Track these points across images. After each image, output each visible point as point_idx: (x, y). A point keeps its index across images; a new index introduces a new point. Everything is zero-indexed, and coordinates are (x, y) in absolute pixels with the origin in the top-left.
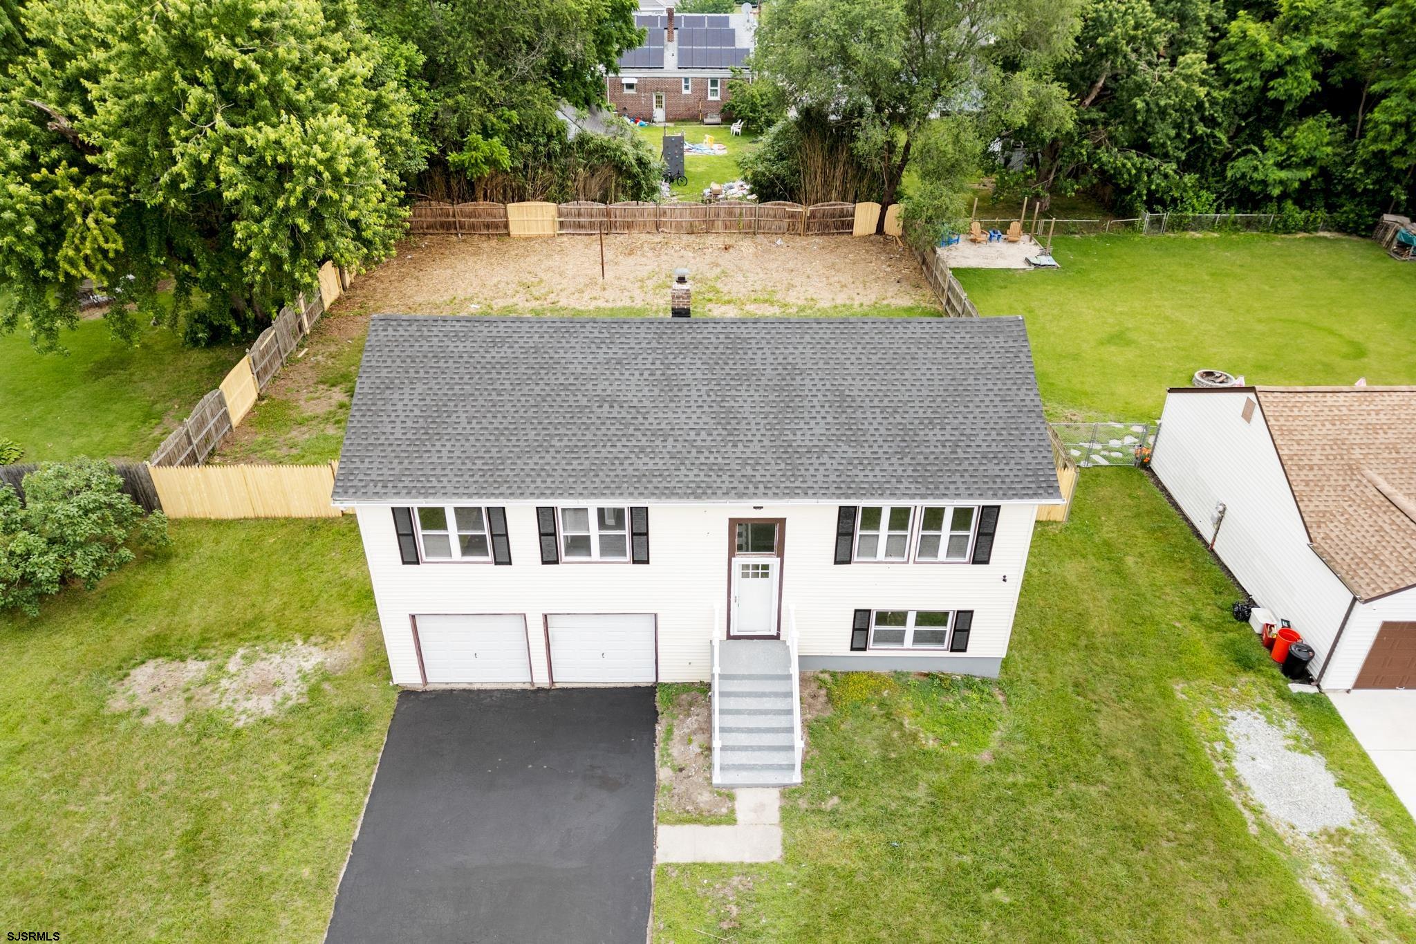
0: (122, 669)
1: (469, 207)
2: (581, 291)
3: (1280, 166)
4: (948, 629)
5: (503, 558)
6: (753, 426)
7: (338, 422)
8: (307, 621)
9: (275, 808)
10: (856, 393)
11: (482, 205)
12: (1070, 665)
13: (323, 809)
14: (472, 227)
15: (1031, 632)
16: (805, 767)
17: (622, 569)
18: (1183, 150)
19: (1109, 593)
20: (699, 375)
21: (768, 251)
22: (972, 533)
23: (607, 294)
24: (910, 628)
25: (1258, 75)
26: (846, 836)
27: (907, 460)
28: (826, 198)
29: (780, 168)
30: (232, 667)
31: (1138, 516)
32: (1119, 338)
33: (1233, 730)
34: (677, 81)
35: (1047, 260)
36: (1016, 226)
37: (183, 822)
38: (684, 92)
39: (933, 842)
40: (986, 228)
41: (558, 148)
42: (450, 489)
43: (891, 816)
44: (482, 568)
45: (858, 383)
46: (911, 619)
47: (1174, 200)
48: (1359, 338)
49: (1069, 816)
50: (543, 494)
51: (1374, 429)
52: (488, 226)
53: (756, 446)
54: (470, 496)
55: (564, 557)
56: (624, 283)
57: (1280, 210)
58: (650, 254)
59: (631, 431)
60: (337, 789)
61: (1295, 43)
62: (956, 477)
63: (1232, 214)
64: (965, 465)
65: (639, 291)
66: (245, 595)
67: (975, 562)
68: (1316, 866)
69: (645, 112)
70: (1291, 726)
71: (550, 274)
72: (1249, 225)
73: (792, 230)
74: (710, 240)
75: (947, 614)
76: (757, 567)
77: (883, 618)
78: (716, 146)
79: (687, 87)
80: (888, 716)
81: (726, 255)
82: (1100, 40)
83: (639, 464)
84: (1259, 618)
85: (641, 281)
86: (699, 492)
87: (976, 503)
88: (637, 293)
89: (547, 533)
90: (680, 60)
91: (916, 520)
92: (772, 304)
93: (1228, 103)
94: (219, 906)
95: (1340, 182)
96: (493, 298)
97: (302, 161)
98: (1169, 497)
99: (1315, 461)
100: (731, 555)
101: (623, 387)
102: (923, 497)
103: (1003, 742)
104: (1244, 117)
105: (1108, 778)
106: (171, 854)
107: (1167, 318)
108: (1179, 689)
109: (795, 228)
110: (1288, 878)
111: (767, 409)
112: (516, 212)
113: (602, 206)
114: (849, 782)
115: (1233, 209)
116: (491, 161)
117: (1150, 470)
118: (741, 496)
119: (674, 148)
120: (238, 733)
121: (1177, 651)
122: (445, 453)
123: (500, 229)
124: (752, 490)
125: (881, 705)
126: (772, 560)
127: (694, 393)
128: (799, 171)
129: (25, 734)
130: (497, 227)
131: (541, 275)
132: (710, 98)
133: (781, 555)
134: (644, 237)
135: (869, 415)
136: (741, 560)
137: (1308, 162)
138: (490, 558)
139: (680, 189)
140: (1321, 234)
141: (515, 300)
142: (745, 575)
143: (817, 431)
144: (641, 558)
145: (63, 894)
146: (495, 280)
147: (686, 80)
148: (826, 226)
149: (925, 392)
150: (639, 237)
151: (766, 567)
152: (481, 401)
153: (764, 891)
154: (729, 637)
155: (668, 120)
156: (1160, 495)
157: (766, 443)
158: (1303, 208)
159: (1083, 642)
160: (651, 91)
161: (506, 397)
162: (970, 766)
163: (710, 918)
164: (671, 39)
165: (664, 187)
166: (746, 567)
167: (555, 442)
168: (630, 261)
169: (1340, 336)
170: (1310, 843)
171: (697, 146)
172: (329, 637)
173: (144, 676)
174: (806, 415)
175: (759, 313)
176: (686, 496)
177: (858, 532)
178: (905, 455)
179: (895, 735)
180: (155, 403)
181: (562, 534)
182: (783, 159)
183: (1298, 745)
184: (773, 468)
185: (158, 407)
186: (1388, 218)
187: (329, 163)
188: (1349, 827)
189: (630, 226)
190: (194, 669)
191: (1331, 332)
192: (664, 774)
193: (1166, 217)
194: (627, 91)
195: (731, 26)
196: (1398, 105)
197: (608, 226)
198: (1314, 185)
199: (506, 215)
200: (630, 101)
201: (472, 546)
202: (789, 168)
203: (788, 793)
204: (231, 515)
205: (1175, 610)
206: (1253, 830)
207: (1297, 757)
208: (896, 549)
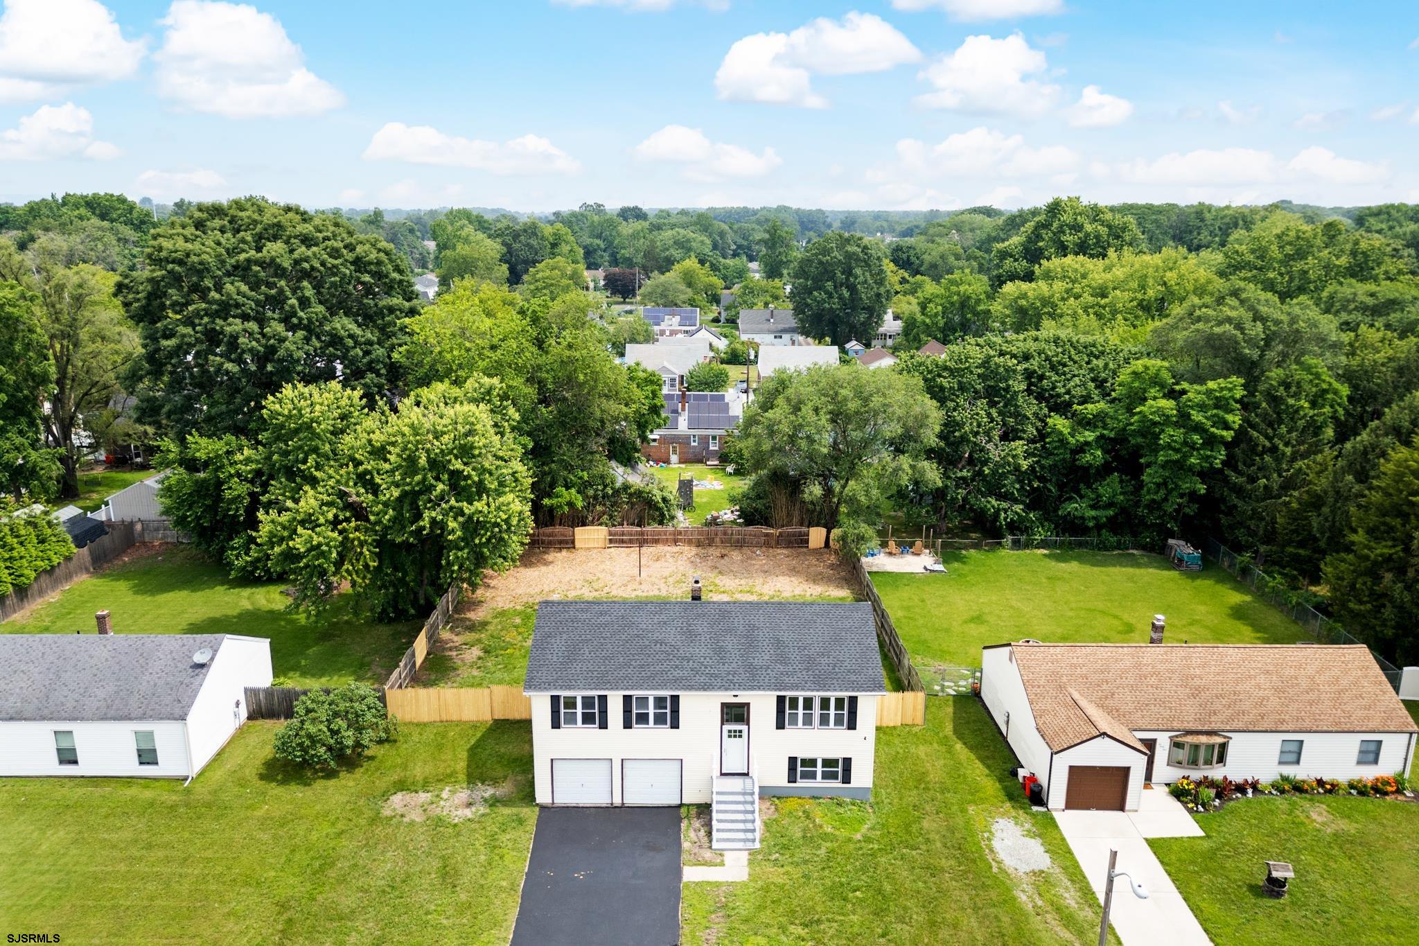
0: (385, 795)
1: (549, 530)
2: (626, 585)
3: (1093, 507)
4: (840, 769)
5: (604, 725)
6: (733, 655)
7: (479, 668)
8: (481, 773)
9: (483, 857)
10: (785, 639)
11: (558, 529)
12: (912, 797)
13: (508, 859)
14: (550, 543)
15: (894, 781)
16: (762, 841)
17: (665, 732)
18: (1027, 497)
19: (942, 762)
20: (706, 630)
21: (751, 558)
22: (846, 712)
23: (642, 587)
24: (819, 769)
25: (1068, 452)
26: (781, 870)
27: (810, 673)
28: (789, 524)
29: (759, 504)
30: (445, 795)
31: (968, 723)
32: (978, 619)
33: (994, 828)
34: (688, 437)
35: (940, 567)
36: (919, 543)
37: (436, 864)
38: (693, 444)
39: (826, 872)
40: (899, 544)
41: (610, 492)
42: (581, 686)
43: (806, 862)
44: (593, 731)
45: (786, 634)
46: (819, 763)
47: (1027, 528)
48: (1133, 621)
49: (899, 863)
50: (627, 689)
51: (1075, 666)
52: (561, 542)
53: (734, 665)
54: (591, 689)
55: (635, 726)
56: (653, 579)
57: (1099, 535)
58: (671, 560)
59: (671, 657)
60: (513, 850)
61: (1087, 433)
62: (835, 681)
63: (1067, 538)
64: (839, 675)
65: (664, 585)
66: (445, 761)
67: (849, 728)
68: (1025, 886)
69: (664, 457)
70: (1027, 826)
71: (604, 574)
72: (1080, 545)
73: (767, 545)
74: (711, 551)
75: (837, 761)
76: (735, 731)
77: (805, 762)
78: (715, 483)
79: (694, 441)
80: (808, 817)
81: (723, 561)
82: (957, 434)
83: (675, 674)
84: (1022, 773)
85: (666, 578)
86: (705, 687)
87: (845, 694)
88: (662, 586)
89: (627, 711)
90: (689, 424)
91: (817, 704)
92: (752, 594)
93: (1052, 468)
94: (463, 897)
95: (1136, 518)
96: (568, 590)
97: (493, 520)
98: (989, 713)
99: (1042, 683)
100: (722, 724)
101: (667, 635)
102: (818, 690)
103: (869, 829)
104: (1066, 476)
105: (924, 847)
106: (433, 876)
107: (1012, 607)
108: (971, 809)
109: (769, 543)
110: (1009, 890)
111: (740, 646)
112: (580, 533)
113: (639, 529)
114: (785, 847)
115: (1067, 535)
116: (571, 504)
117: (981, 698)
118: (726, 689)
119: (686, 487)
120: (455, 825)
121: (975, 791)
122: (578, 669)
123: (569, 544)
124: (732, 686)
125: (804, 812)
126: (744, 728)
127: (703, 638)
128: (770, 507)
129: (340, 826)
130: (566, 542)
131: (599, 575)
132: (711, 448)
133: (748, 724)
134: (667, 548)
135: (791, 650)
136: (727, 727)
137: (1110, 505)
138: (597, 725)
139: (690, 514)
140: (1131, 551)
141: (582, 591)
142: (730, 736)
143: (765, 657)
144: (675, 725)
145: (384, 891)
146: (568, 579)
147: (694, 436)
148: (790, 542)
149: (820, 639)
150: (660, 548)
151: (740, 731)
152: (595, 643)
153: (739, 892)
154: (722, 774)
155: (680, 462)
156: (983, 711)
157: (740, 663)
158: (1115, 534)
159: (923, 786)
160: (669, 443)
161: (608, 641)
162: (850, 840)
163: (711, 902)
164: (683, 409)
165: (679, 514)
166: (730, 731)
167: (633, 663)
168: (658, 564)
169: (1121, 619)
170: (1024, 876)
171: (702, 482)
172: (495, 782)
173: (397, 800)
174: (760, 649)
175: (744, 599)
176: (699, 689)
177: (787, 711)
178: (808, 670)
179: (811, 826)
180: (364, 657)
181: (635, 711)
182: (760, 498)
183: (1030, 834)
184: (743, 676)
185: (367, 659)
186: (1171, 541)
187: (507, 521)
188: (1046, 870)
189: (656, 541)
190: (423, 797)
191: (1116, 617)
192: (686, 845)
193: (1023, 538)
194: (652, 444)
195: (726, 401)
196: (1156, 472)
197: (642, 542)
198: (1120, 519)
199: (573, 535)
200: (654, 450)
201: (588, 719)
202: (764, 505)
203: (752, 853)
204: (426, 720)
205: (978, 772)
206: (995, 870)
207: (1028, 839)
208: (808, 721)
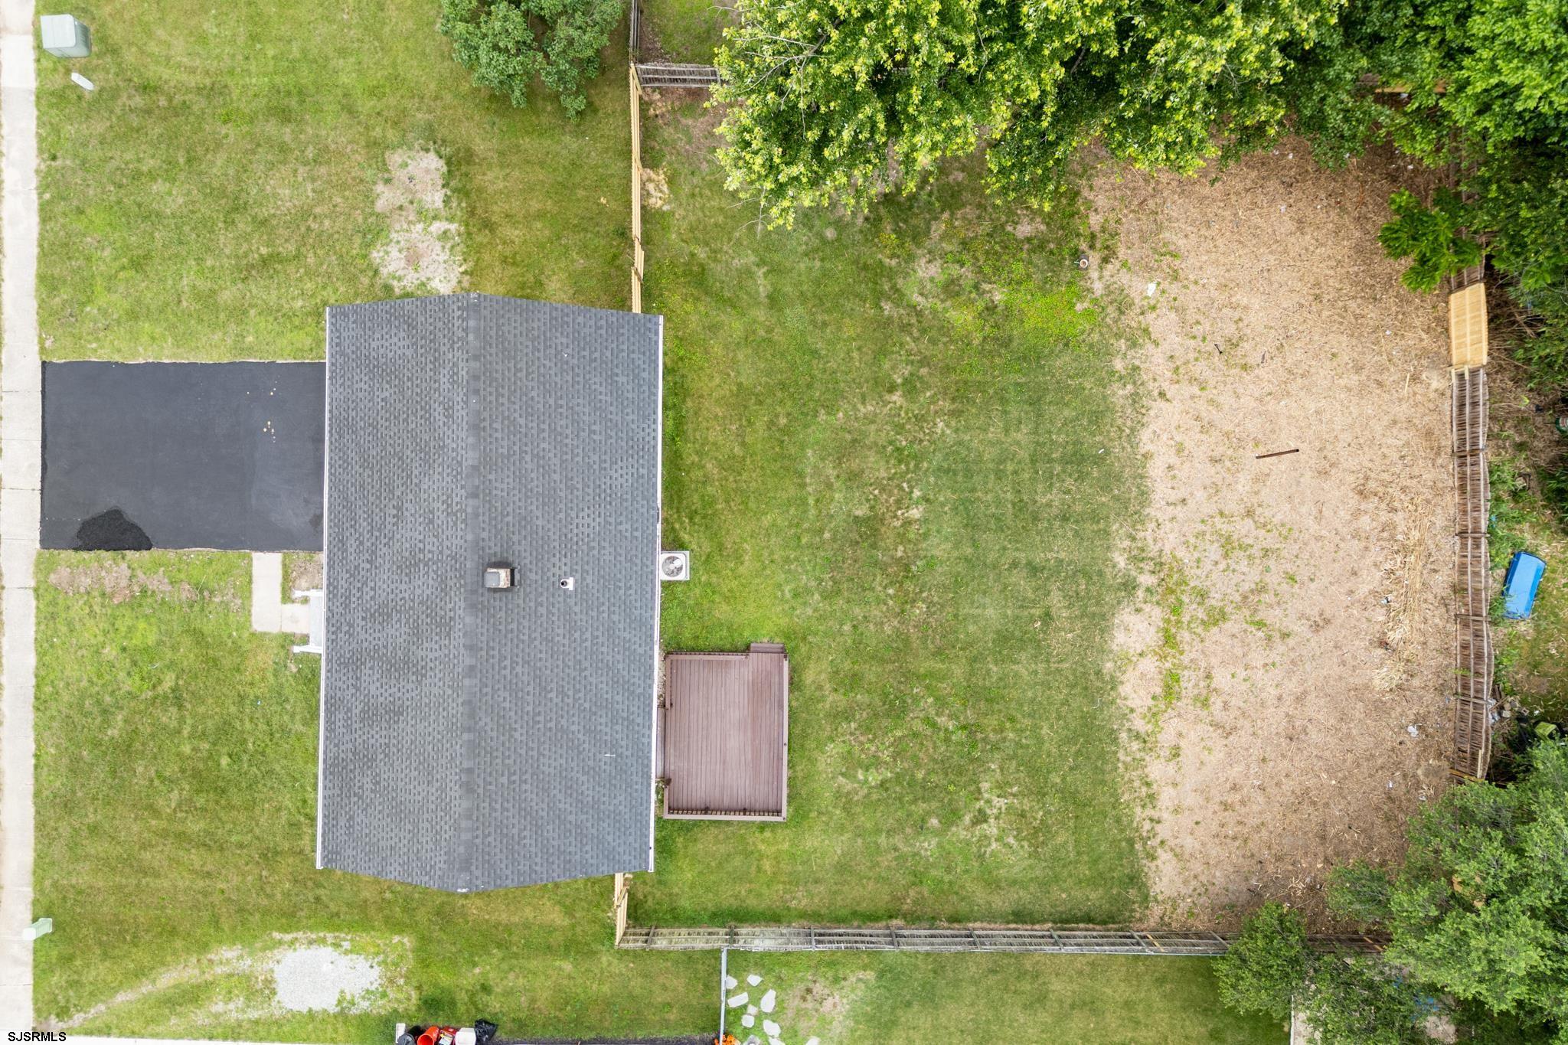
0: (434, 144)
6: (377, 635)
9: (298, 304)
10: (401, 725)
26: (268, 672)
30: (437, 226)
33: (361, 960)
45: (409, 729)
53: (362, 635)
59: (375, 533)
68: (249, 961)
70: (363, 1004)
83: (351, 540)
94: (226, 295)
101: (410, 526)
106: (263, 251)
108: (405, 940)
111: (390, 648)
122: (360, 385)
127: (403, 587)
135: (384, 733)
143: (372, 687)
149: (401, 784)
152: (399, 406)
157: (365, 645)
161: (402, 426)
170: (265, 966)
173: (427, 164)
174: (384, 680)
178: (354, 754)
183: (344, 1000)
188: (277, 998)
206: (276, 935)
207: (335, 994)
